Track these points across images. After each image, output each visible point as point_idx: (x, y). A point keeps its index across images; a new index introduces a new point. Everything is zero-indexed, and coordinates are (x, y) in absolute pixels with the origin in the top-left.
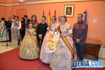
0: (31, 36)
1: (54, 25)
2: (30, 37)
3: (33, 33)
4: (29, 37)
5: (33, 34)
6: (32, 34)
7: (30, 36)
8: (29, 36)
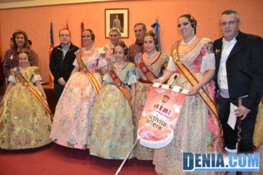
0: (26, 84)
1: (90, 52)
2: (23, 88)
3: (33, 76)
4: (20, 89)
5: (31, 79)
6: (28, 80)
7: (23, 85)
8: (19, 85)
